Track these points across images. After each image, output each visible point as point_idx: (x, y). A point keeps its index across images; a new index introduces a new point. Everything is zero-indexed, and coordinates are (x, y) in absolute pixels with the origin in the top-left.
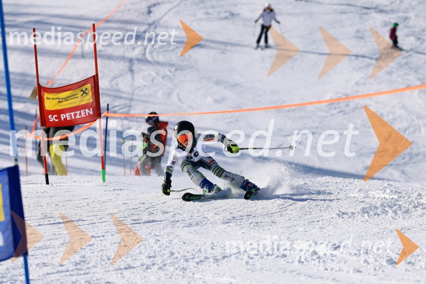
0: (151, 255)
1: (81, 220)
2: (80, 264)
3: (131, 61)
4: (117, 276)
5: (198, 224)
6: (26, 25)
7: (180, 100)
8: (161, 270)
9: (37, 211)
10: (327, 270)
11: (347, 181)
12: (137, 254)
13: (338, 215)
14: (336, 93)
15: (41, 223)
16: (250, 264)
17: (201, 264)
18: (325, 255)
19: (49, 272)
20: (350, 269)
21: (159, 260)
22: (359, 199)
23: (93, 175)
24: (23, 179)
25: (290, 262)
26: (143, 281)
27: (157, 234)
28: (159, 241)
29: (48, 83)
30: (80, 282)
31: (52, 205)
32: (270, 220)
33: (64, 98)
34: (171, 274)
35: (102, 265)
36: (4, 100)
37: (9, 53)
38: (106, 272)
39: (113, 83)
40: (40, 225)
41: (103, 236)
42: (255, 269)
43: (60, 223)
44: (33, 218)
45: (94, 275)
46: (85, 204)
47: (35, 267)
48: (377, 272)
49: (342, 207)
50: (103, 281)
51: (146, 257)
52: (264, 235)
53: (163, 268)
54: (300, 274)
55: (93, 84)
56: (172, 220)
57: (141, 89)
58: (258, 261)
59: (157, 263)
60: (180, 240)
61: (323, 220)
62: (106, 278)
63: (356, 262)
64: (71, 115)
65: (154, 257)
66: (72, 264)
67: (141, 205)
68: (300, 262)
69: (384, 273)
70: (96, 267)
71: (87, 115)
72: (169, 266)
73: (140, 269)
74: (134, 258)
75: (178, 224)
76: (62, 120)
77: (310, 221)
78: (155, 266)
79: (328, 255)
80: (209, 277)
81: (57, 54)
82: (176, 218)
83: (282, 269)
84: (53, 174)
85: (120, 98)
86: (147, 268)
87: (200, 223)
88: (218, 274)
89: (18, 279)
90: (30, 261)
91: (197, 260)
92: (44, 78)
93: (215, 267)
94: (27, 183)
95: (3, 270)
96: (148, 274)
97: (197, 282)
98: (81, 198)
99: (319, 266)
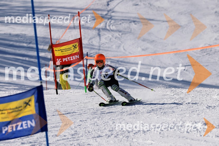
0: (111, 130)
1: (75, 112)
2: (74, 135)
3: (99, 30)
4: (93, 141)
5: (134, 113)
6: (45, 13)
7: (124, 49)
8: (116, 138)
9: (52, 108)
10: (201, 136)
11: (211, 89)
12: (103, 129)
13: (207, 108)
14: (205, 44)
15: (54, 115)
16: (161, 134)
17: (136, 134)
19: (59, 139)
20: (213, 136)
21: (114, 133)
22: (218, 99)
23: (81, 89)
24: (45, 92)
25: (182, 132)
26: (107, 143)
27: (114, 119)
28: (114, 122)
29: (57, 42)
30: (74, 144)
31: (59, 105)
32: (171, 111)
33: (64, 50)
34: (121, 139)
35: (85, 136)
36: (35, 51)
37: (37, 27)
38: (88, 139)
39: (90, 42)
40: (53, 115)
41: (86, 120)
42: (164, 136)
43: (64, 114)
44: (50, 112)
45: (82, 141)
46: (77, 104)
47: (51, 137)
49: (209, 103)
50: (86, 143)
51: (108, 131)
52: (168, 118)
53: (117, 136)
54: (188, 138)
55: (79, 43)
56: (121, 111)
57: (104, 44)
58: (165, 132)
59: (113, 134)
60: (125, 122)
61: (199, 110)
62: (88, 142)
63: (217, 132)
64: (68, 59)
65: (112, 131)
66: (70, 135)
70: (82, 136)
71: (76, 58)
72: (120, 135)
73: (105, 137)
74: (102, 132)
75: (124, 114)
76: (64, 61)
77: (192, 111)
78: (113, 135)
80: (141, 140)
81: (61, 27)
82: (123, 110)
83: (178, 136)
84: (60, 89)
85: (94, 49)
86: (109, 137)
87: (135, 113)
88: (145, 139)
89: (43, 143)
90: (49, 134)
91: (134, 132)
92: (55, 39)
93: (143, 136)
94: (46, 94)
95: (35, 139)
96: (109, 140)
97: (135, 143)
98: (74, 101)
99: (197, 134)
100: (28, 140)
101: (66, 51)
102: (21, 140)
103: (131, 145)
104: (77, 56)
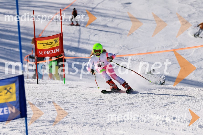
2: (52, 122)
4: (69, 129)
8: (91, 127)
9: (32, 96)
10: (170, 129)
15: (34, 102)
16: (133, 125)
17: (110, 125)
18: (169, 122)
19: (37, 125)
20: (181, 129)
25: (152, 125)
26: (82, 132)
29: (39, 35)
30: (52, 131)
31: (39, 94)
33: (46, 43)
34: (95, 129)
42: (135, 128)
46: (55, 94)
48: (194, 131)
50: (62, 131)
53: (92, 126)
54: (157, 131)
55: (60, 38)
62: (64, 130)
63: (184, 126)
64: (49, 52)
66: (48, 122)
67: (82, 95)
68: (157, 125)
69: (197, 132)
76: (45, 54)
78: (88, 124)
79: (170, 122)
80: (113, 130)
83: (148, 128)
86: (84, 126)
88: (118, 129)
93: (116, 126)
94: (28, 83)
95: (15, 124)
96: (84, 128)
97: (108, 133)
98: (54, 91)
99: (166, 127)
100: (9, 125)
101: (47, 45)
102: (2, 124)
103: (104, 134)
104: (58, 50)
